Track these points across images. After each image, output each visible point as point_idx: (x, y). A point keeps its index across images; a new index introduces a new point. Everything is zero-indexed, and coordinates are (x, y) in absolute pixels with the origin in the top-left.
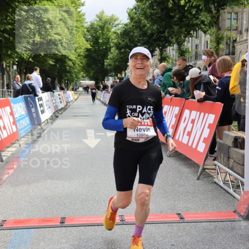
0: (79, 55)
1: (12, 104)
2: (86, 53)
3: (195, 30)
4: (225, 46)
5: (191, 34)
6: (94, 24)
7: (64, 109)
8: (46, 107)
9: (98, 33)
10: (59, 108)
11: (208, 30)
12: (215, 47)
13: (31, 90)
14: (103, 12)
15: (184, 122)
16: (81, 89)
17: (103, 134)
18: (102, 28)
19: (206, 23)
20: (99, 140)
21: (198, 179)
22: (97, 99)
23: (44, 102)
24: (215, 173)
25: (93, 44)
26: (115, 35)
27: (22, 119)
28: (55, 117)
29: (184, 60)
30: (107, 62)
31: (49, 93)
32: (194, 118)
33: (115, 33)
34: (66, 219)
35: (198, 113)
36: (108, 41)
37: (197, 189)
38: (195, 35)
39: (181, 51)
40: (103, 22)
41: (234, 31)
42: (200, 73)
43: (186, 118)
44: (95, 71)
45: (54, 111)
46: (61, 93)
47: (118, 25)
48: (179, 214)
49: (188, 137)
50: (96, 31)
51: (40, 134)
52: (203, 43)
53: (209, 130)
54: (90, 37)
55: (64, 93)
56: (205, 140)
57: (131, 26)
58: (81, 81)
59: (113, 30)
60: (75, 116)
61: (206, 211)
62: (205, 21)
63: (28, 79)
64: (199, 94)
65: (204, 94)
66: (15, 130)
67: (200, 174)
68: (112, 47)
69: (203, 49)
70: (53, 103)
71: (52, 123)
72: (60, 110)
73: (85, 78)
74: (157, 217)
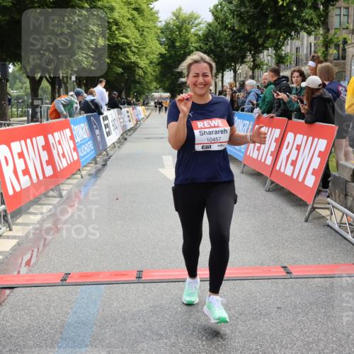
0: (151, 63)
1: (72, 126)
2: (161, 60)
3: (296, 30)
7: (133, 129)
8: (112, 128)
9: (174, 35)
10: (128, 128)
12: (324, 52)
14: (180, 9)
15: (287, 148)
16: (152, 103)
18: (180, 28)
21: (306, 221)
23: (110, 121)
25: (169, 48)
26: (196, 37)
27: (84, 144)
28: (123, 139)
31: (116, 110)
32: (300, 144)
33: (196, 35)
34: (143, 273)
35: (305, 137)
36: (187, 44)
37: (305, 234)
40: (181, 21)
41: (344, 31)
43: (289, 143)
44: (170, 81)
45: (121, 132)
46: (130, 109)
47: (199, 24)
48: (284, 267)
49: (292, 167)
50: (172, 32)
51: (106, 161)
52: (305, 46)
53: (319, 159)
54: (164, 39)
55: (133, 109)
56: (314, 172)
58: (153, 94)
60: (147, 138)
61: (319, 264)
66: (76, 158)
67: (309, 215)
69: (305, 52)
70: (121, 123)
71: (119, 147)
72: (129, 130)
73: (158, 89)
74: (258, 270)
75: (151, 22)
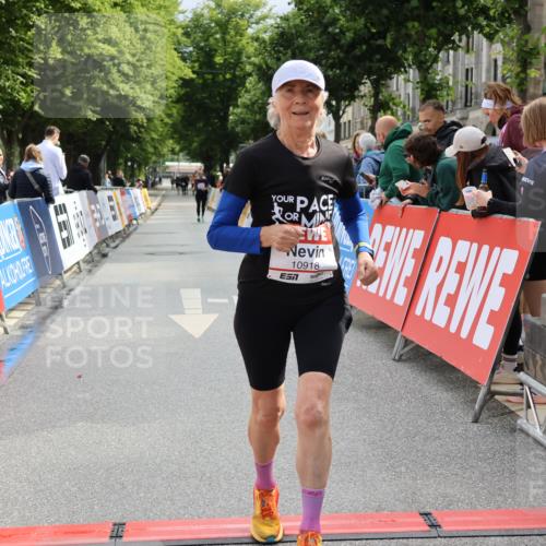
2: (183, 92)
3: (463, 31)
4: (543, 71)
5: (454, 42)
6: (202, 15)
7: (122, 236)
8: (75, 231)
9: (211, 39)
10: (111, 232)
11: (497, 32)
12: (518, 75)
13: (37, 187)
15: (437, 270)
16: (166, 183)
17: (226, 301)
18: (223, 26)
19: (492, 13)
20: (215, 316)
21: (476, 421)
22: (209, 208)
23: (71, 216)
24: (522, 403)
25: (200, 68)
26: (256, 44)
27: (13, 261)
28: (99, 255)
29: (439, 108)
30: (235, 113)
31: (84, 193)
32: (463, 261)
33: (257, 39)
34: (126, 528)
35: (475, 246)
36: (239, 59)
37: (472, 447)
38: (463, 44)
39: (428, 84)
40: (226, 11)
42: (483, 141)
43: (441, 258)
44: (203, 137)
45: (96, 241)
46: (116, 192)
47: (264, 18)
48: (426, 515)
49: (448, 310)
50: (207, 33)
51: (60, 300)
52: (484, 66)
53: (502, 291)
54: (191, 49)
55: (123, 194)
56: (491, 320)
57: (298, 21)
58: (167, 163)
59: (250, 31)
60: (152, 254)
61: (499, 507)
62: (489, 9)
63: (32, 157)
64: (477, 196)
65: (488, 195)
67: (481, 408)
68: (250, 75)
69: (484, 80)
70: (96, 220)
71: (90, 271)
72: (113, 237)
73: (177, 154)
74: (369, 521)
75: (163, 13)
